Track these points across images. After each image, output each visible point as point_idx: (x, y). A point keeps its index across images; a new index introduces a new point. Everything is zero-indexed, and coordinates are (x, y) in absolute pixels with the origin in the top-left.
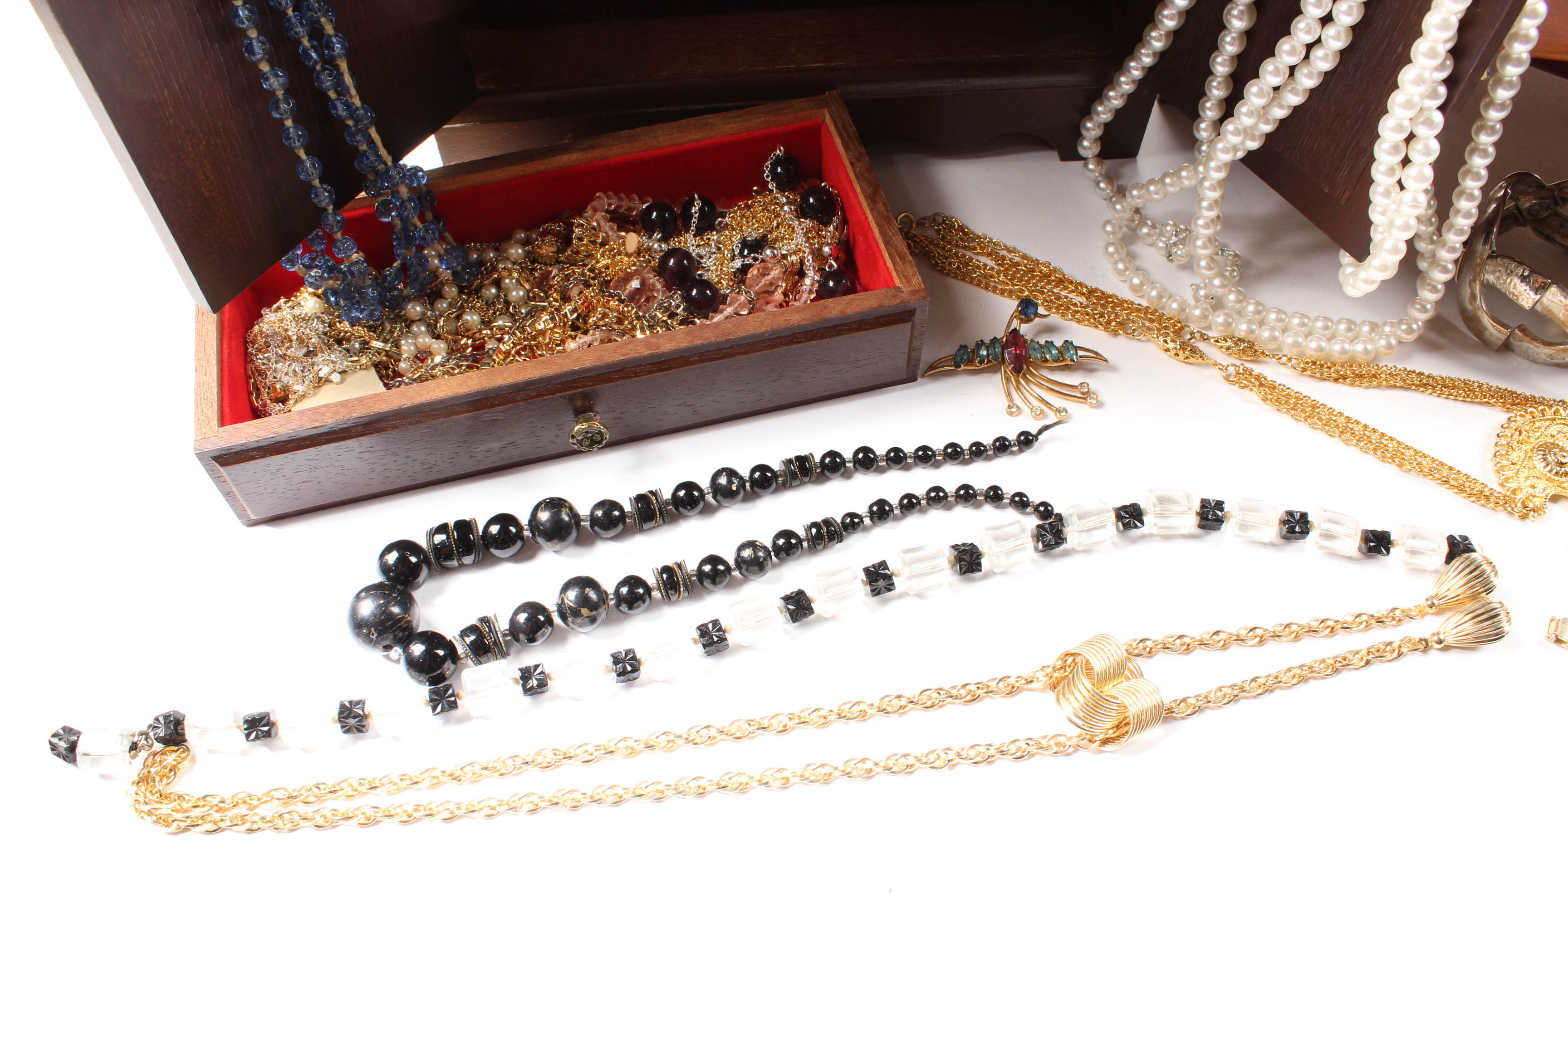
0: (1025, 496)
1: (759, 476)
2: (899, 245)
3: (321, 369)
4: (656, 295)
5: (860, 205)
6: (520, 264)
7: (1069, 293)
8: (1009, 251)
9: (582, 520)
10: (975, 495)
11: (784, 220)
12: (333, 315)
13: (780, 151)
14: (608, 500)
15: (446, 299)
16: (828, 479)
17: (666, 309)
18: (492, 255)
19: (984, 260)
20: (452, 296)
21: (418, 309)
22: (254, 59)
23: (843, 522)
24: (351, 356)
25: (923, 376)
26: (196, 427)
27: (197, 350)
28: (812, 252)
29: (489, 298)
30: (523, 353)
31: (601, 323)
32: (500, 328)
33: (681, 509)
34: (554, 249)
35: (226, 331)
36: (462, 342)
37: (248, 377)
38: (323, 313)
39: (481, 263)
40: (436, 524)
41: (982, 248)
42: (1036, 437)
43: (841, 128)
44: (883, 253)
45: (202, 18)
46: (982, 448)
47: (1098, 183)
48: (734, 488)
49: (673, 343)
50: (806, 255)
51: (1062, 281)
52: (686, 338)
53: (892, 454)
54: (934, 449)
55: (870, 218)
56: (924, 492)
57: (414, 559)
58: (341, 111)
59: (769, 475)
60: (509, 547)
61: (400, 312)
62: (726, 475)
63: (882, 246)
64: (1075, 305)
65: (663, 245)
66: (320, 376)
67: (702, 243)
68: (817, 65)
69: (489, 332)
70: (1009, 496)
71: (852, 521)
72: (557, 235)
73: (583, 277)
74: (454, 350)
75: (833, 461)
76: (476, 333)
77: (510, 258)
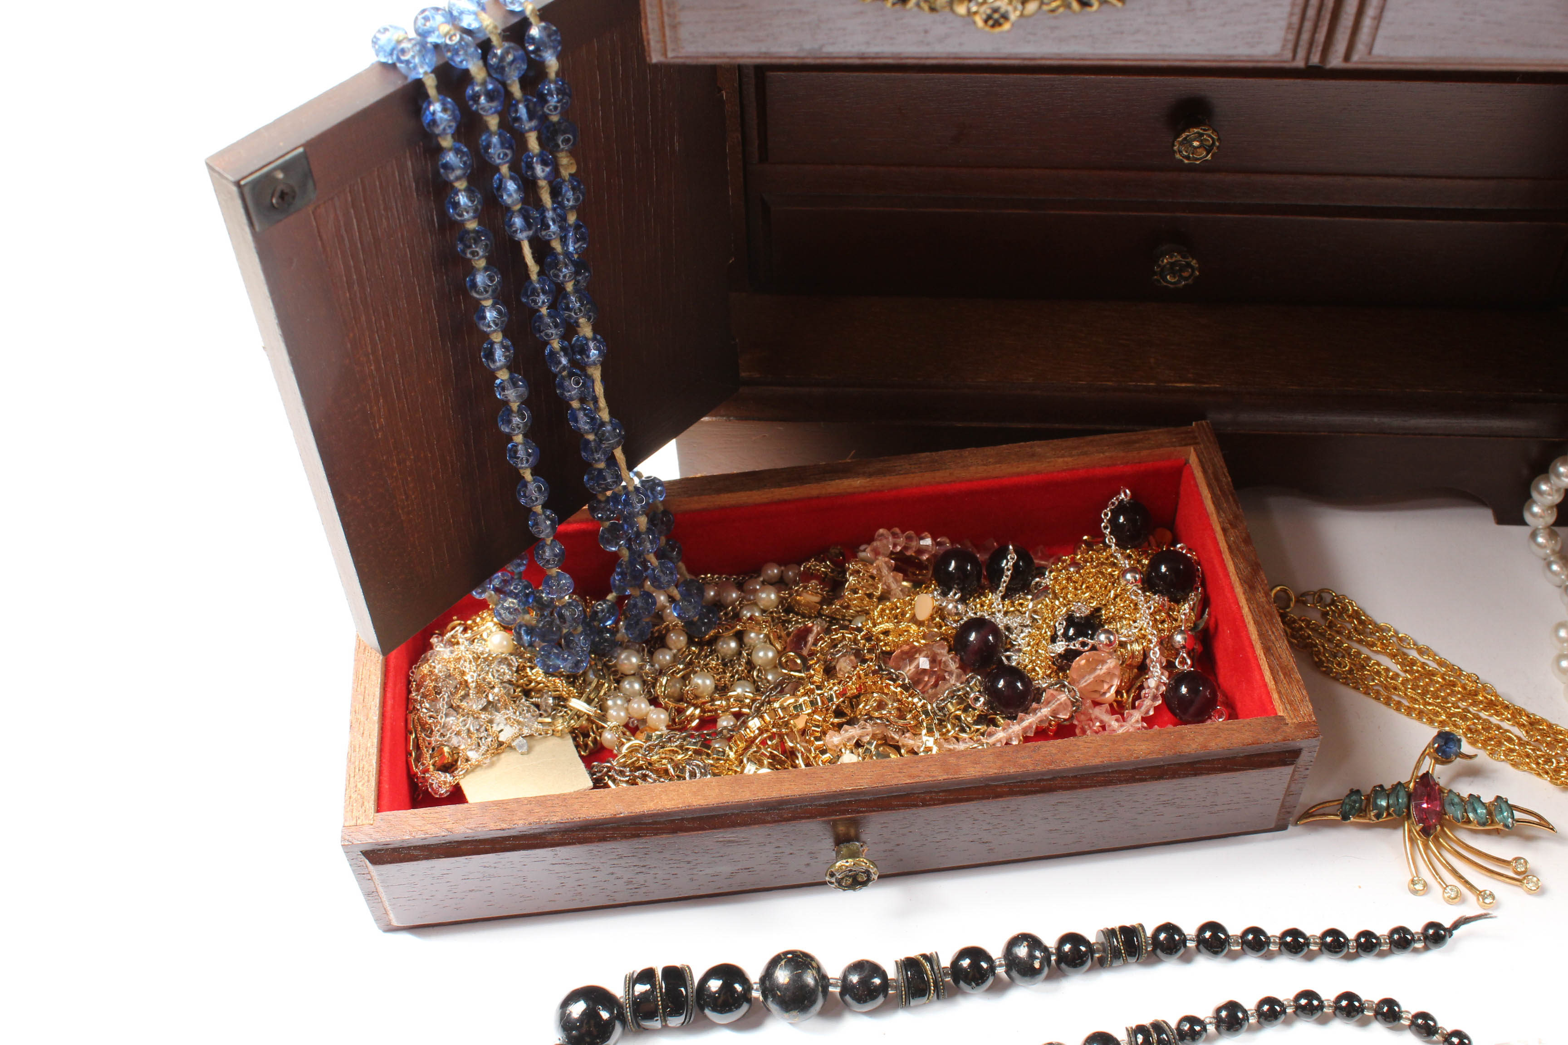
0: (1433, 1019)
1: (1070, 949)
2: (1284, 656)
3: (502, 731)
4: (947, 677)
5: (1232, 588)
6: (772, 613)
7: (1502, 720)
8: (1421, 652)
9: (831, 984)
10: (1361, 1009)
11: (1124, 590)
12: (521, 657)
13: (1126, 494)
14: (867, 962)
15: (670, 649)
16: (1159, 961)
17: (961, 700)
18: (734, 595)
19: (1386, 662)
20: (679, 647)
21: (634, 660)
22: (492, 366)
23: (1178, 1028)
24: (541, 715)
25: (1296, 824)
26: (345, 808)
27: (354, 699)
28: (1161, 643)
29: (726, 655)
30: (769, 743)
31: (876, 714)
32: (739, 700)
33: (962, 984)
34: (817, 599)
35: (391, 674)
36: (688, 713)
37: (408, 732)
38: (511, 654)
39: (718, 605)
40: (639, 969)
41: (1385, 647)
42: (1450, 931)
43: (1211, 476)
44: (1261, 662)
45: (438, 316)
46: (1374, 941)
47: (1549, 565)
48: (1037, 965)
49: (978, 768)
50: (1152, 646)
51: (1494, 705)
52: (995, 763)
53: (1250, 937)
54: (1308, 934)
55: (1245, 610)
56: (1292, 996)
57: (605, 1015)
58: (583, 423)
59: (1083, 949)
60: (730, 1010)
61: (610, 661)
62: (1027, 946)
63: (1260, 652)
64: (1510, 740)
65: (959, 607)
66: (500, 739)
67: (1012, 609)
68: (1183, 385)
69: (724, 703)
70: (1410, 1016)
71: (1191, 1028)
72: (822, 579)
73: (856, 644)
74: (677, 725)
75: (1170, 938)
76: (707, 702)
77: (759, 604)
